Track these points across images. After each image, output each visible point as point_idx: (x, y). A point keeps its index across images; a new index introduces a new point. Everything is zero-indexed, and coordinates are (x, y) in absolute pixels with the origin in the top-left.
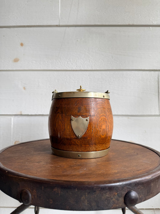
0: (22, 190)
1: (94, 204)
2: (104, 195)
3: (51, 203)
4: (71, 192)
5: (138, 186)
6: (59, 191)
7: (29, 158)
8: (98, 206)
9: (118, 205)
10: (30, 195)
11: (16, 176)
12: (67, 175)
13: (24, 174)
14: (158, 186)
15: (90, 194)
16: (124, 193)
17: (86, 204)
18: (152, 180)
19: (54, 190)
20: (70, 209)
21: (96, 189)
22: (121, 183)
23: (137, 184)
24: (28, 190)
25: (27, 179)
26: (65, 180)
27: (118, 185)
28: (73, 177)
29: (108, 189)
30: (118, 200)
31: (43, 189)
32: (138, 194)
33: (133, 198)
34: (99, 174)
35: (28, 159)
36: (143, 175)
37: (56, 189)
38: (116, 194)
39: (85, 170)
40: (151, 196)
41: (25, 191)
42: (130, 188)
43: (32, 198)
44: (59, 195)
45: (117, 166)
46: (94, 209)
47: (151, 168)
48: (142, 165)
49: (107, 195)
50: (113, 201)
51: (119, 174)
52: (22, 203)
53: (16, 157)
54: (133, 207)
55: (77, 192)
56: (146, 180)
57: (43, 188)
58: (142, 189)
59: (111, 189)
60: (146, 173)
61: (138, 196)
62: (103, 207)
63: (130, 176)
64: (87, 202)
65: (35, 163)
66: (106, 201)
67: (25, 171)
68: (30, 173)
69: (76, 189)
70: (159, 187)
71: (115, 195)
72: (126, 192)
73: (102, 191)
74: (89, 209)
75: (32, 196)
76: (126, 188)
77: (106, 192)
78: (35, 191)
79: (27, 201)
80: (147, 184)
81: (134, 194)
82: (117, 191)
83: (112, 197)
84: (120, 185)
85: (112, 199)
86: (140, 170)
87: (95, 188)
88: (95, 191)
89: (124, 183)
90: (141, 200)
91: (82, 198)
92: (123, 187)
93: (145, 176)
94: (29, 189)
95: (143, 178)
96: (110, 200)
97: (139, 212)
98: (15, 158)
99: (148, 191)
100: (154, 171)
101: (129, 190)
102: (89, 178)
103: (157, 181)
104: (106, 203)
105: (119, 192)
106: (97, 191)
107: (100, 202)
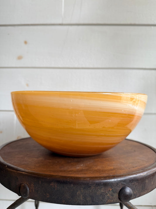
0: (21, 184)
1: (89, 199)
2: (99, 190)
3: (48, 197)
4: (67, 187)
5: (133, 182)
6: (55, 186)
8: (93, 201)
9: (112, 201)
10: (28, 189)
11: (15, 171)
12: (64, 171)
13: (23, 168)
14: (152, 183)
15: (85, 189)
16: (119, 189)
17: (82, 199)
18: (147, 176)
20: (66, 203)
21: (91, 185)
22: (116, 180)
23: (132, 181)
24: (26, 185)
25: (25, 174)
26: (62, 175)
27: (113, 181)
28: (70, 172)
29: (103, 185)
30: (112, 195)
31: (40, 184)
32: (132, 190)
33: (128, 194)
34: (95, 170)
36: (137, 172)
37: (52, 184)
38: (111, 189)
39: (82, 166)
40: (145, 192)
41: (23, 185)
42: (125, 185)
43: (30, 192)
44: (56, 189)
46: (89, 204)
47: (147, 165)
48: (138, 162)
49: (102, 191)
50: (108, 197)
51: (114, 171)
52: (20, 197)
54: (128, 202)
55: (73, 187)
56: (141, 177)
57: (40, 182)
58: (137, 185)
59: (106, 185)
60: (142, 170)
61: (132, 192)
62: (97, 202)
63: (126, 173)
64: (83, 197)
66: (101, 196)
67: (23, 166)
69: (72, 184)
70: (154, 184)
71: (110, 190)
72: (121, 188)
73: (97, 187)
74: (84, 204)
75: (30, 190)
76: (121, 184)
77: (101, 188)
78: (33, 186)
79: (25, 194)
80: (141, 180)
81: (128, 190)
82: (112, 186)
84: (115, 182)
85: (107, 194)
86: (136, 167)
87: (90, 183)
88: (90, 187)
89: (119, 179)
90: (136, 196)
91: (78, 193)
92: (117, 183)
93: (140, 173)
95: (138, 175)
96: (105, 195)
97: (133, 207)
99: (142, 187)
100: (149, 168)
101: (123, 186)
102: (85, 174)
103: (151, 177)
104: (101, 198)
105: (113, 188)
106: (92, 186)
107: (95, 197)
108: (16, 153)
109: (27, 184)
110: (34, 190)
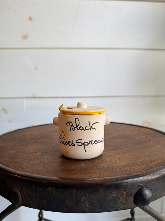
1: (97, 205)
2: (110, 195)
3: (45, 204)
4: (69, 193)
6: (53, 191)
7: (23, 148)
8: (102, 208)
9: (126, 206)
10: (20, 195)
15: (92, 194)
16: (134, 192)
17: (88, 206)
19: (47, 190)
20: (68, 211)
29: (114, 188)
30: (127, 200)
31: (34, 189)
32: (152, 191)
35: (22, 150)
36: (158, 168)
37: (49, 189)
38: (125, 193)
41: (13, 190)
42: (142, 186)
43: (22, 199)
44: (54, 195)
45: (126, 156)
46: (97, 211)
48: (156, 155)
49: (113, 195)
50: (121, 202)
51: (128, 168)
52: (12, 203)
53: (8, 147)
54: (146, 207)
55: (75, 192)
57: (34, 187)
58: (156, 185)
60: (162, 165)
62: (108, 208)
64: (89, 203)
65: (29, 154)
66: (113, 201)
67: (14, 165)
68: (20, 168)
69: (75, 189)
71: (123, 194)
72: (137, 190)
73: (107, 191)
74: (91, 211)
75: (22, 196)
76: (137, 185)
77: (112, 192)
78: (25, 191)
79: (16, 202)
82: (126, 189)
83: (119, 197)
85: (119, 199)
86: (154, 161)
88: (98, 191)
90: (155, 198)
91: (82, 199)
92: (133, 185)
94: (18, 188)
96: (117, 200)
98: (7, 149)
101: (140, 188)
104: (112, 204)
105: (128, 191)
106: (100, 191)
107: (104, 203)
108: (8, 148)
109: (18, 189)
110: (27, 197)
